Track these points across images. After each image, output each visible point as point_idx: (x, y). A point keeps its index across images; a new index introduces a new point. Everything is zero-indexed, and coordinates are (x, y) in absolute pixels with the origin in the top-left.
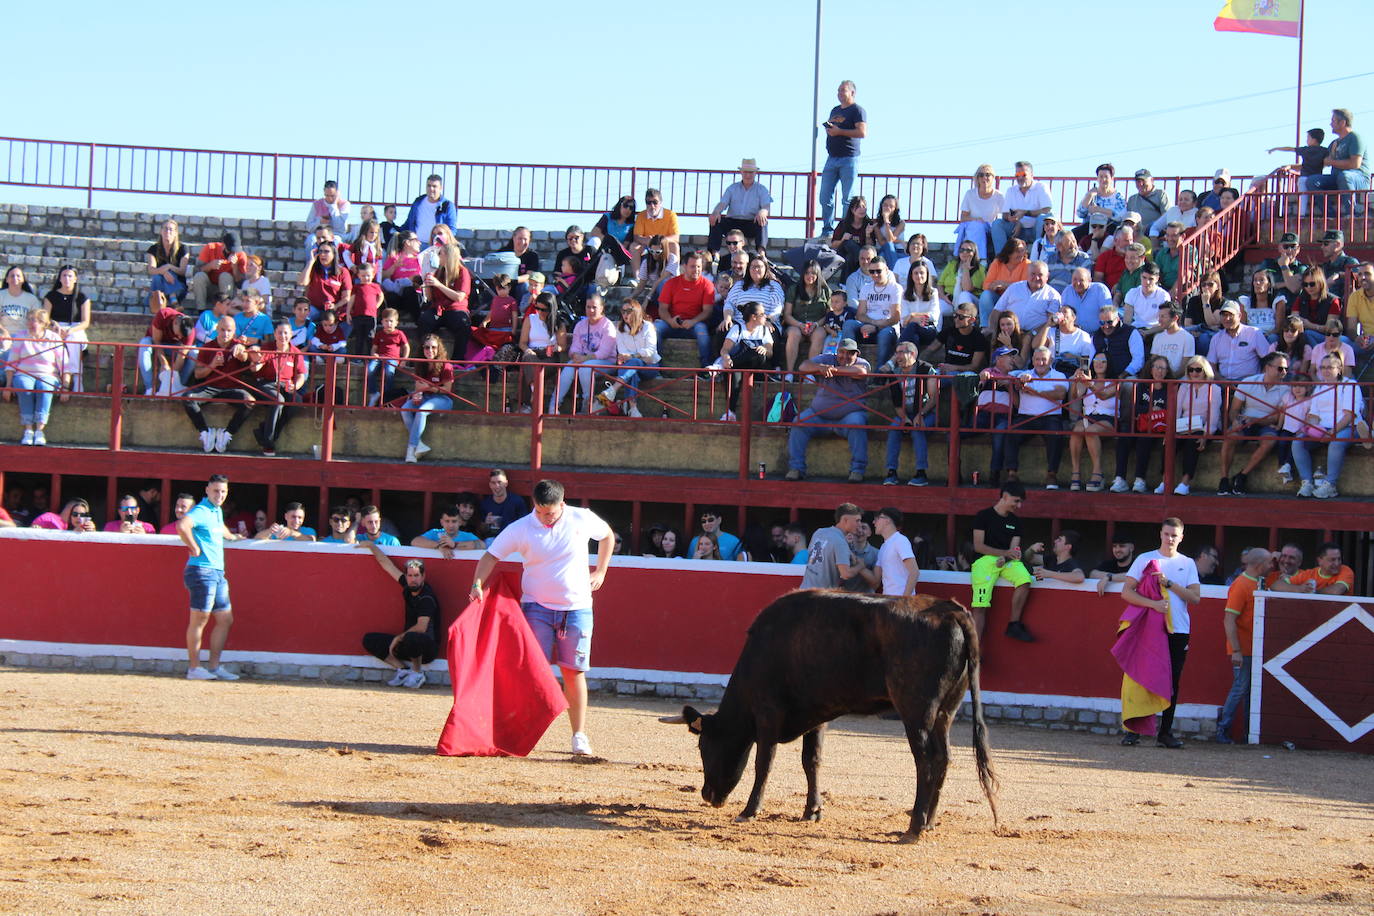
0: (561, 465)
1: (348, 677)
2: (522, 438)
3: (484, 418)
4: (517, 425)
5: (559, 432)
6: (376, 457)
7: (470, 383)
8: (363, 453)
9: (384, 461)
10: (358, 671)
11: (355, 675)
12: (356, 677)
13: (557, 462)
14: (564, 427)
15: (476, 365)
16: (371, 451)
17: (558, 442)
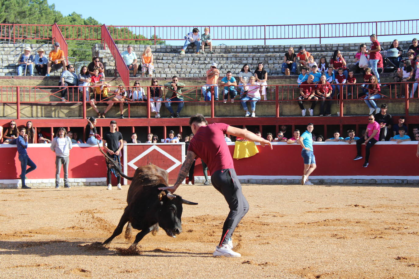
0: (415, 113)
1: (353, 182)
2: (402, 106)
3: (390, 100)
4: (401, 102)
5: (414, 103)
6: (357, 114)
7: (385, 90)
8: (352, 113)
9: (359, 116)
10: (355, 180)
11: (355, 181)
12: (355, 182)
13: (414, 112)
14: (416, 102)
15: (386, 84)
16: (355, 113)
17: (414, 106)
